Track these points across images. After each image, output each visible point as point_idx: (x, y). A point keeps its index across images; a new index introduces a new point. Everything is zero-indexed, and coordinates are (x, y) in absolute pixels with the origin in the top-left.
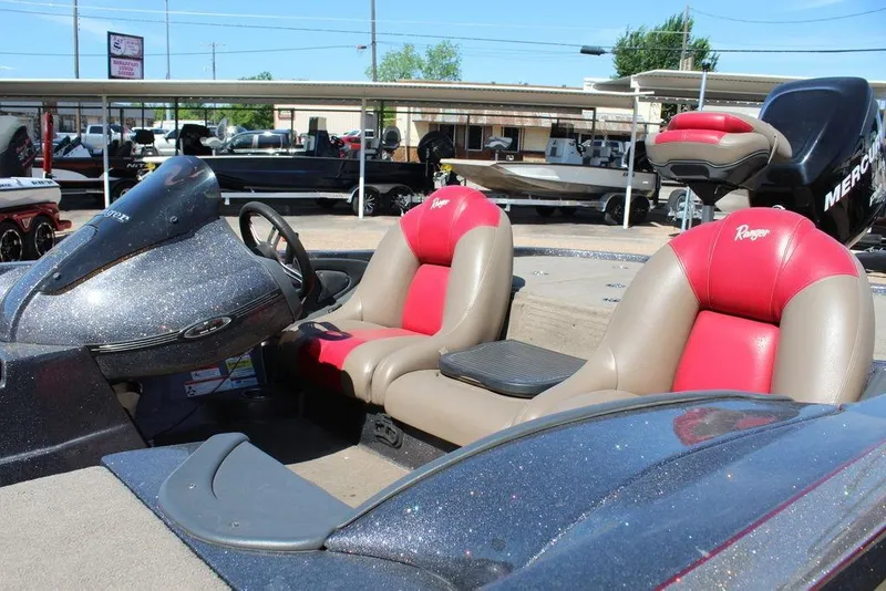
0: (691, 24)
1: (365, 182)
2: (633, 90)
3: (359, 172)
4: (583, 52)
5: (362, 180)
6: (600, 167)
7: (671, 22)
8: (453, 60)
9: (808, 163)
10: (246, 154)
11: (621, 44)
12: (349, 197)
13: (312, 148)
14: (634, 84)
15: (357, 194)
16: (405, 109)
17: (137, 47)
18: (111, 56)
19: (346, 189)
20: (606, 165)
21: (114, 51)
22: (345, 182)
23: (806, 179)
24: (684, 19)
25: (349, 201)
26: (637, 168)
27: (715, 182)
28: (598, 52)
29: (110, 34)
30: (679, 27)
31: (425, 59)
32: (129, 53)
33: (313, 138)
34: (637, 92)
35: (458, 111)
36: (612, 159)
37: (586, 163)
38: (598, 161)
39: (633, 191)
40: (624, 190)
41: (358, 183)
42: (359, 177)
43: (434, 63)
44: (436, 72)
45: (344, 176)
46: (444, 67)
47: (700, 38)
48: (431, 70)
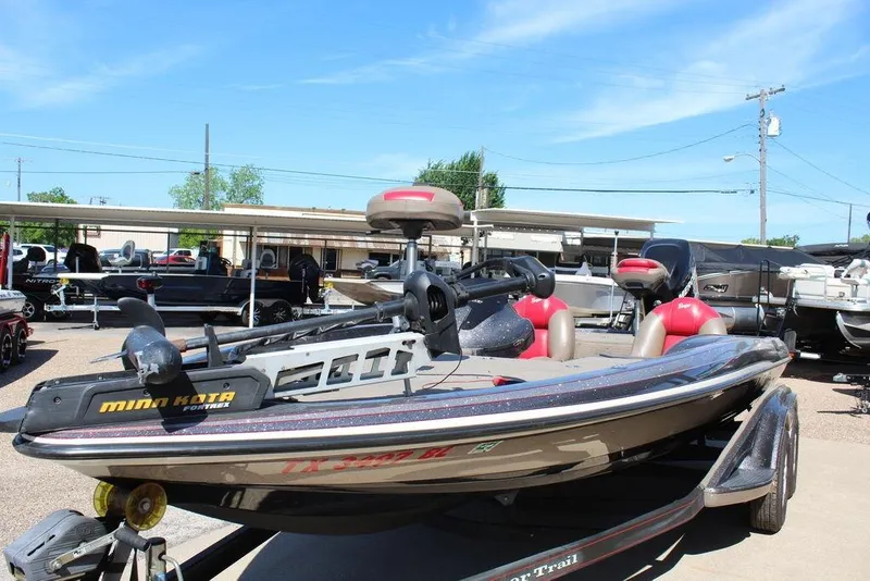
1: (255, 297)
2: (472, 223)
3: (250, 289)
5: (252, 296)
8: (256, 183)
10: (132, 272)
12: (239, 310)
13: (204, 267)
14: (473, 218)
15: (247, 308)
16: (232, 232)
19: (236, 303)
22: (233, 298)
25: (240, 314)
30: (473, 164)
31: (228, 180)
33: (205, 260)
34: (475, 225)
35: (282, 235)
41: (249, 298)
42: (249, 293)
43: (237, 186)
44: (239, 194)
45: (232, 292)
46: (247, 190)
47: (490, 172)
48: (234, 192)
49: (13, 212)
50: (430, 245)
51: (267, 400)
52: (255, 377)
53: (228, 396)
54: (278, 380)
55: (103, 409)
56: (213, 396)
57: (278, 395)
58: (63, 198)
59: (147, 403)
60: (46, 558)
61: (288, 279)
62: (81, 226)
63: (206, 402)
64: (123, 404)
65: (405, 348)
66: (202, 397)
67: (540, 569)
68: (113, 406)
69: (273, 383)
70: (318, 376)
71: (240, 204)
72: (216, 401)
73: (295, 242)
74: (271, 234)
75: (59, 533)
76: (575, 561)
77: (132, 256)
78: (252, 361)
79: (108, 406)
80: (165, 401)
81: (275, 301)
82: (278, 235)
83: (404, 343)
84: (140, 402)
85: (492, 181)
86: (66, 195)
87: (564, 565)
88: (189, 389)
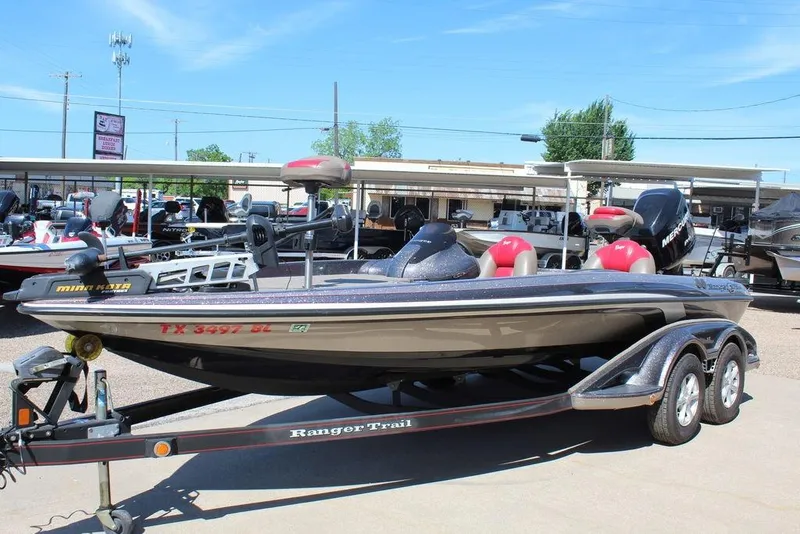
0: (611, 107)
1: (359, 245)
2: (566, 174)
3: (354, 237)
4: (522, 139)
5: (356, 243)
6: (541, 233)
7: (594, 106)
9: (655, 226)
11: (550, 126)
12: (345, 257)
14: (567, 169)
15: (352, 254)
17: (119, 125)
18: (96, 132)
19: (342, 250)
20: (545, 232)
21: (99, 128)
22: (341, 245)
23: (653, 233)
24: (604, 104)
25: (345, 260)
26: (571, 233)
27: (613, 234)
28: (535, 140)
29: (97, 113)
30: (599, 113)
32: (112, 130)
34: (569, 176)
36: (550, 226)
37: (530, 230)
38: (540, 228)
39: (568, 252)
40: (561, 251)
41: (353, 245)
42: (354, 241)
43: (375, 139)
44: (378, 146)
45: (340, 240)
46: (385, 143)
47: (619, 120)
48: (373, 145)
49: (152, 171)
50: (534, 195)
51: (151, 289)
52: (143, 275)
53: (127, 286)
54: (159, 278)
55: (58, 290)
56: (118, 286)
57: (159, 287)
58: (216, 155)
59: (82, 288)
60: (29, 366)
61: (394, 228)
62: (231, 182)
63: (114, 288)
64: (68, 287)
65: (240, 262)
66: (112, 286)
67: (374, 425)
68: (63, 288)
69: (156, 279)
70: (184, 278)
71: (379, 158)
72: (120, 288)
73: (421, 194)
74: (398, 187)
75: (37, 355)
76: (409, 425)
77: (250, 207)
78: (143, 267)
79: (61, 288)
80: (91, 287)
81: (379, 248)
82: (405, 187)
83: (240, 259)
84: (78, 287)
85: (620, 131)
86: (221, 151)
87: (397, 425)
88: (105, 282)
